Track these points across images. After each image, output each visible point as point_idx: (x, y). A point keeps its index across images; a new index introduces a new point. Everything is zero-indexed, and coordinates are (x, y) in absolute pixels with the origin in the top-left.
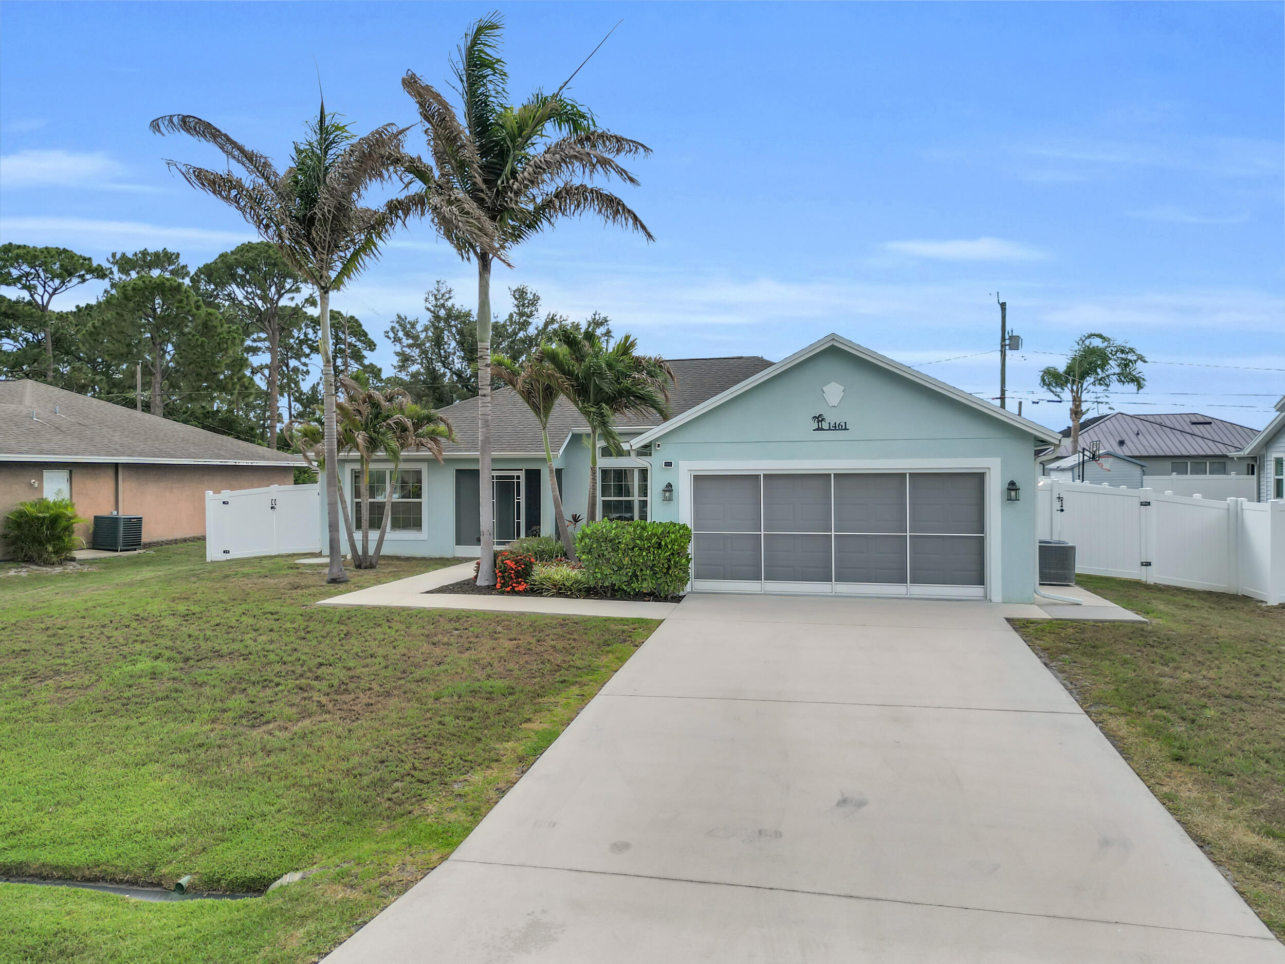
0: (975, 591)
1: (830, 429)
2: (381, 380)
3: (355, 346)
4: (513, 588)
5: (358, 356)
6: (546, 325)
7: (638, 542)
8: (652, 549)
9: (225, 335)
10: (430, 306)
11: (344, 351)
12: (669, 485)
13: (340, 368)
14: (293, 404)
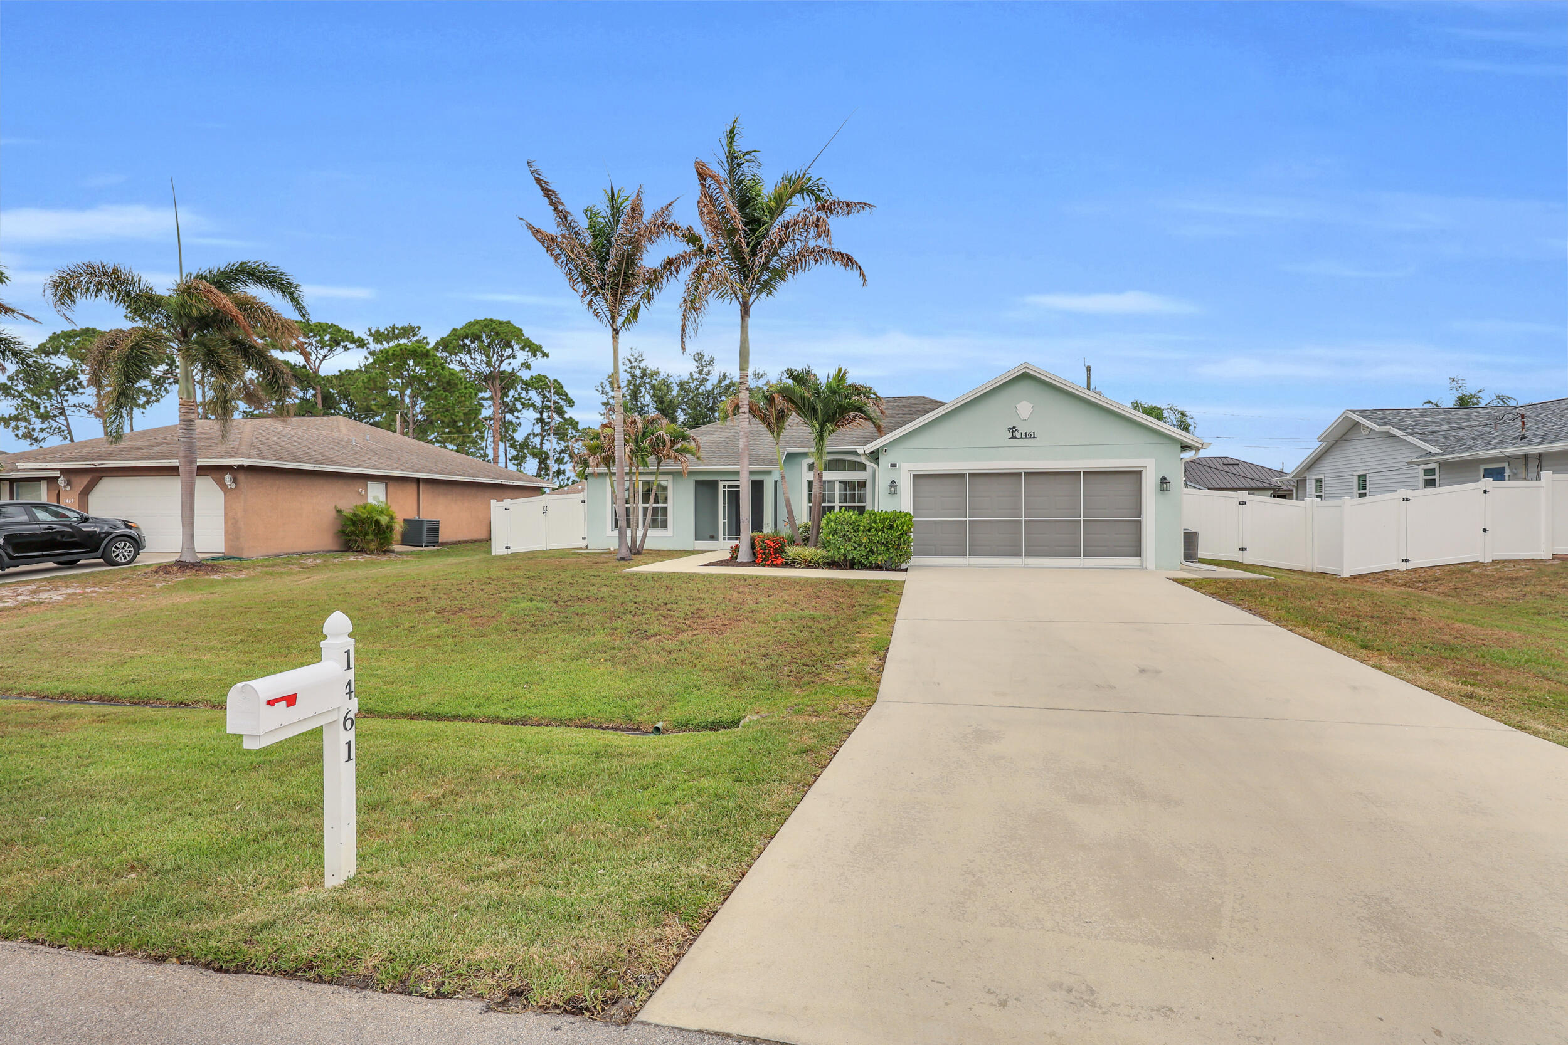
0: (1132, 562)
1: (1021, 438)
2: (577, 431)
3: (558, 403)
4: (772, 561)
5: (560, 411)
6: (720, 382)
7: (873, 525)
8: (886, 530)
9: (463, 390)
10: (627, 368)
11: (550, 407)
12: (893, 482)
13: (546, 421)
14: (508, 449)
